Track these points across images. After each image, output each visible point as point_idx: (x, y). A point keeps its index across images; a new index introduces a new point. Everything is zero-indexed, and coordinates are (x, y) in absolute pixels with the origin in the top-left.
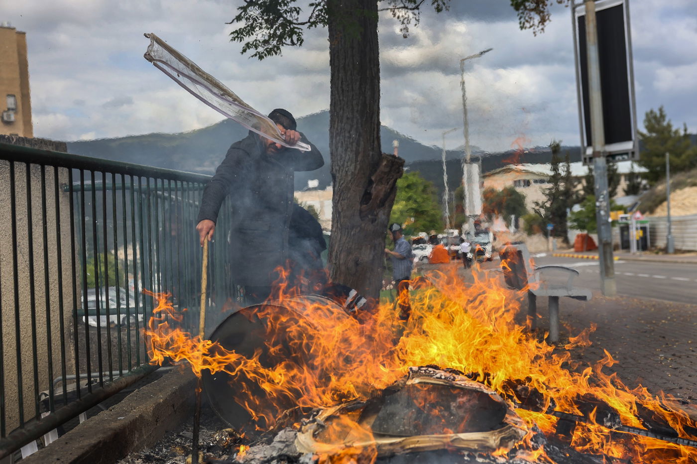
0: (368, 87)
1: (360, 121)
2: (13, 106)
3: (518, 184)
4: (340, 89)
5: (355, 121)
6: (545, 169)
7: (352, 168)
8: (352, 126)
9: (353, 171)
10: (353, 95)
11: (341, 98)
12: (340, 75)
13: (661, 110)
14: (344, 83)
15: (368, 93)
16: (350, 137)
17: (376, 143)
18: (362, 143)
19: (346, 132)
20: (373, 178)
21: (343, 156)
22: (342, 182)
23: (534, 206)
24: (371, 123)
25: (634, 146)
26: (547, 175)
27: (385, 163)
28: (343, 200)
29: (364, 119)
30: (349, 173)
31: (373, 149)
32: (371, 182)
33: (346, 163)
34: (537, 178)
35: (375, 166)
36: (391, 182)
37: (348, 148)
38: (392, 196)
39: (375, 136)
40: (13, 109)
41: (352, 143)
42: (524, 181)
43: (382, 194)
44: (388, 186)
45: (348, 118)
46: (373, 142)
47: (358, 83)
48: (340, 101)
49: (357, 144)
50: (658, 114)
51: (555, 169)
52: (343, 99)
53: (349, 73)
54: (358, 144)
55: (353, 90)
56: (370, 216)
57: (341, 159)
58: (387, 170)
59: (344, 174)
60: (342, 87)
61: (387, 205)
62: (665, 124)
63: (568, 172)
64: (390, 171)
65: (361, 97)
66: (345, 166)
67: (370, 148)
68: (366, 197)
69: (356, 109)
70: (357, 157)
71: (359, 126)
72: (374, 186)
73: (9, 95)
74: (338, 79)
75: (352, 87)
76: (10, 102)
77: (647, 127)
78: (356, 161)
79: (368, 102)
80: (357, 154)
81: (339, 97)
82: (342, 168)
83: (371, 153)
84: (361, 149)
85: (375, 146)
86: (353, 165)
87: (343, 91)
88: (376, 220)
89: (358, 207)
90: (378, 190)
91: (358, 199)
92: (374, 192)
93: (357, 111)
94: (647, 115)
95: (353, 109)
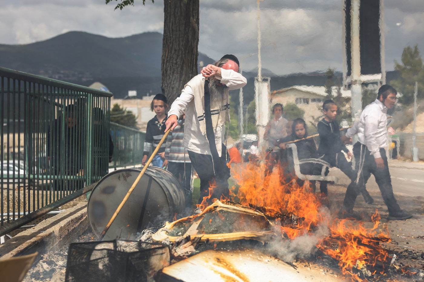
1: (184, 52)
3: (299, 101)
4: (171, 29)
5: (180, 52)
6: (321, 91)
8: (178, 56)
9: (178, 87)
10: (180, 34)
11: (171, 35)
12: (171, 20)
13: (416, 48)
14: (173, 25)
16: (176, 64)
17: (194, 68)
18: (184, 68)
19: (174, 60)
21: (171, 76)
22: (169, 95)
23: (311, 119)
24: (192, 54)
25: (382, 77)
26: (322, 96)
29: (187, 51)
33: (172, 82)
34: (314, 97)
37: (174, 71)
41: (177, 68)
42: (304, 99)
45: (175, 50)
46: (193, 68)
47: (183, 26)
48: (170, 37)
49: (181, 69)
50: (413, 50)
51: (329, 91)
52: (172, 37)
53: (177, 19)
60: (172, 28)
63: (339, 94)
65: (185, 36)
66: (172, 84)
67: (190, 72)
69: (181, 43)
71: (183, 56)
74: (170, 22)
75: (179, 29)
77: (403, 60)
78: (180, 80)
79: (190, 40)
81: (170, 35)
82: (169, 85)
84: (183, 73)
85: (194, 70)
86: (178, 83)
87: (173, 30)
93: (182, 45)
94: (405, 51)
95: (179, 44)
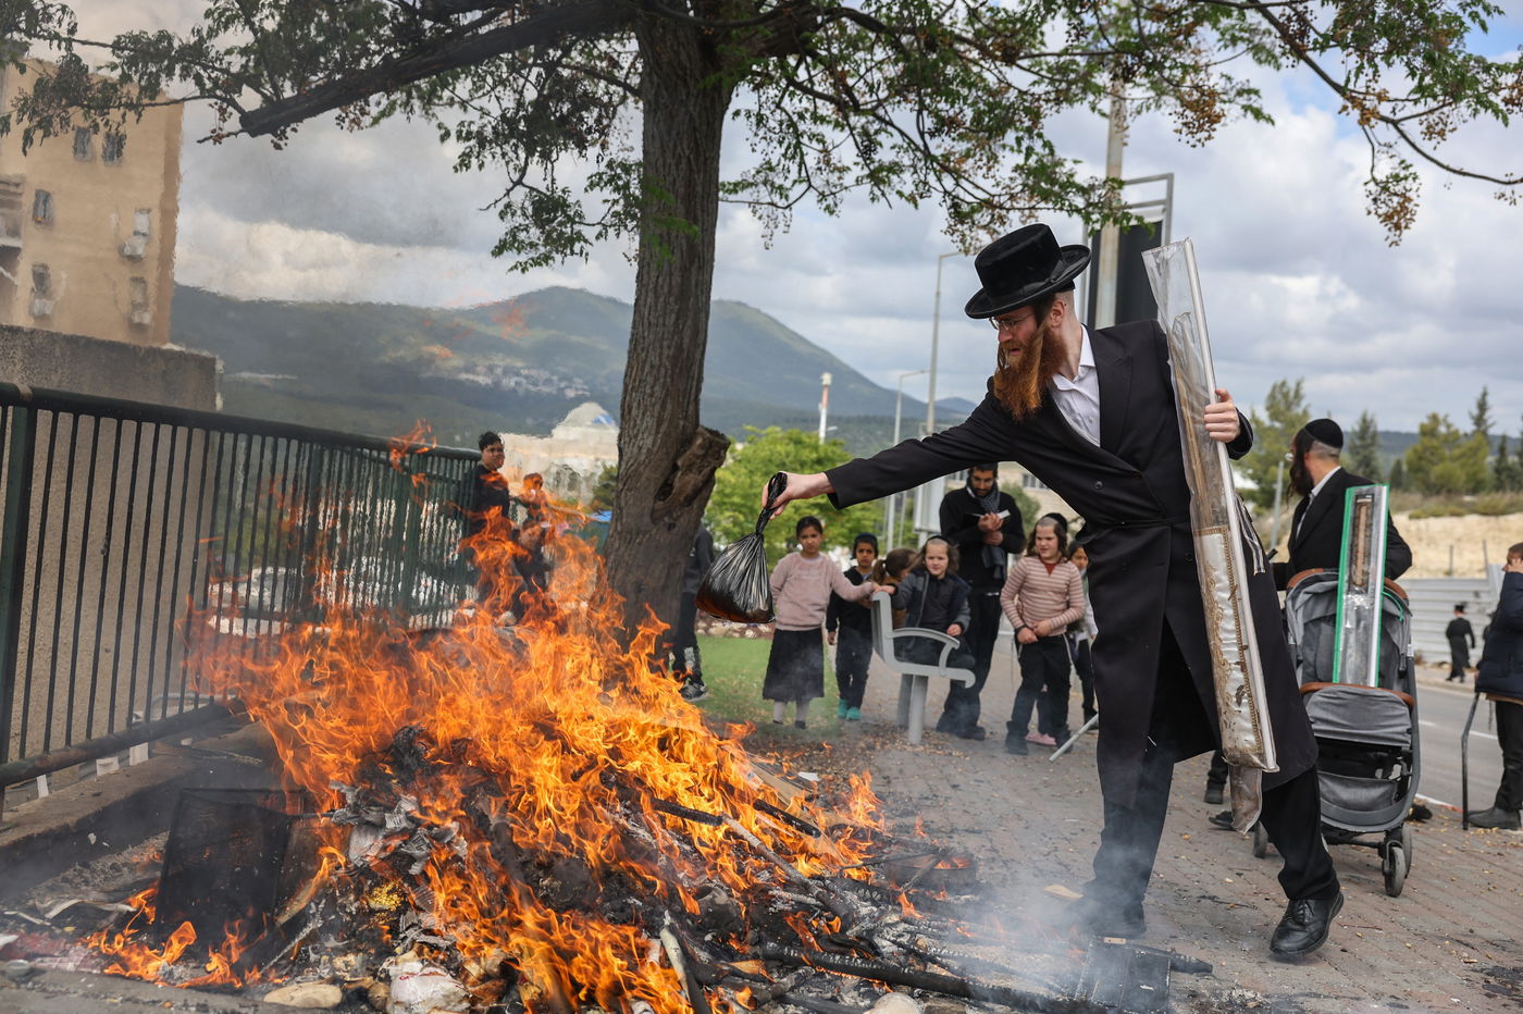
0: (689, 323)
1: (670, 373)
2: (145, 231)
5: (663, 371)
7: (649, 442)
8: (656, 379)
9: (650, 447)
10: (664, 333)
13: (1298, 384)
14: (653, 312)
15: (688, 333)
16: (651, 396)
17: (691, 408)
18: (669, 407)
19: (648, 386)
20: (679, 463)
21: (638, 422)
24: (689, 377)
27: (699, 441)
28: (629, 490)
29: (677, 371)
30: (644, 451)
31: (685, 418)
32: (675, 468)
33: (641, 434)
35: (686, 441)
36: (706, 471)
37: (647, 411)
38: (704, 493)
39: (692, 397)
40: (144, 235)
41: (654, 405)
43: (689, 489)
44: (700, 478)
45: (652, 366)
46: (688, 407)
47: (673, 316)
48: (643, 340)
49: (661, 407)
50: (1292, 391)
52: (648, 339)
53: (662, 299)
54: (663, 407)
55: (664, 325)
56: (666, 519)
57: (635, 425)
58: (701, 452)
59: (636, 450)
60: (648, 319)
61: (695, 505)
62: (1299, 411)
64: (705, 456)
65: (676, 337)
66: (639, 438)
67: (681, 415)
68: (665, 489)
69: (666, 352)
70: (659, 425)
71: (668, 380)
72: (679, 474)
73: (141, 211)
74: (645, 305)
75: (664, 321)
76: (142, 222)
78: (657, 433)
79: (685, 346)
80: (659, 423)
82: (633, 441)
83: (681, 423)
84: (667, 415)
85: (689, 413)
86: (651, 438)
87: (649, 324)
88: (674, 525)
89: (649, 503)
90: (685, 482)
91: (652, 489)
92: (677, 484)
93: (668, 357)
95: (661, 355)
